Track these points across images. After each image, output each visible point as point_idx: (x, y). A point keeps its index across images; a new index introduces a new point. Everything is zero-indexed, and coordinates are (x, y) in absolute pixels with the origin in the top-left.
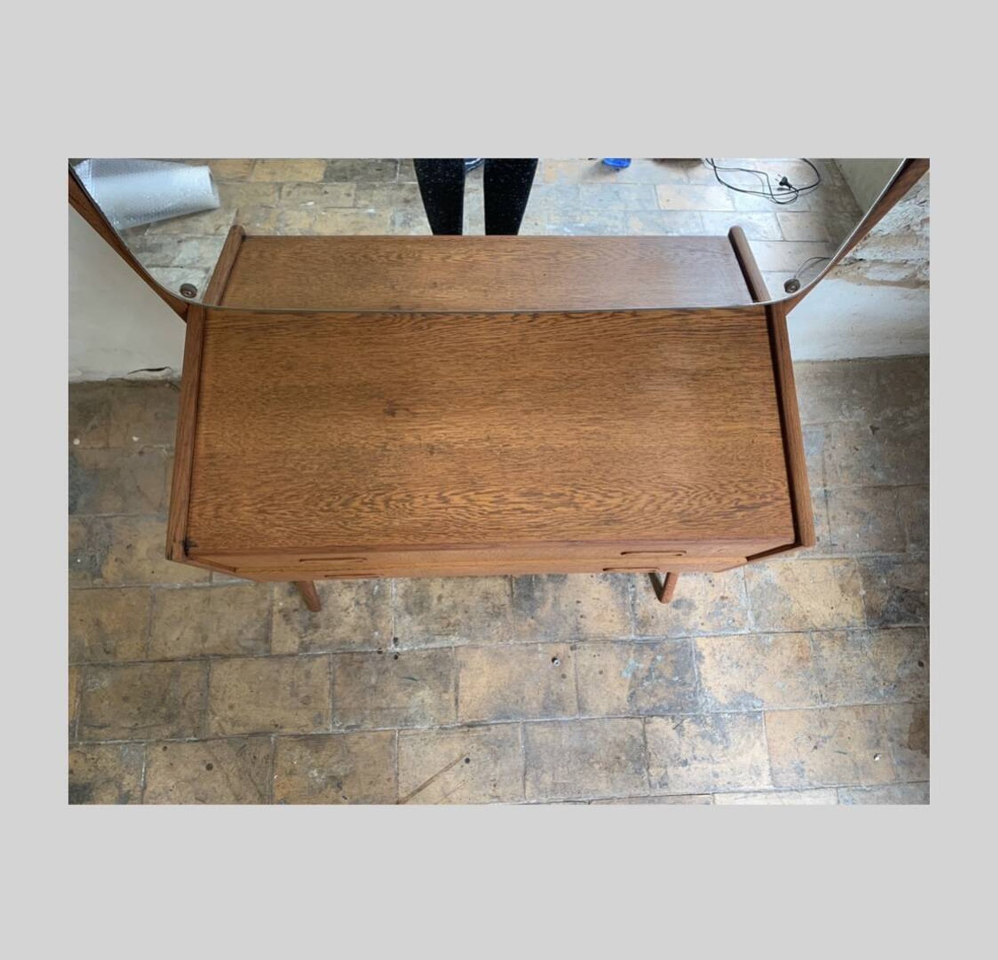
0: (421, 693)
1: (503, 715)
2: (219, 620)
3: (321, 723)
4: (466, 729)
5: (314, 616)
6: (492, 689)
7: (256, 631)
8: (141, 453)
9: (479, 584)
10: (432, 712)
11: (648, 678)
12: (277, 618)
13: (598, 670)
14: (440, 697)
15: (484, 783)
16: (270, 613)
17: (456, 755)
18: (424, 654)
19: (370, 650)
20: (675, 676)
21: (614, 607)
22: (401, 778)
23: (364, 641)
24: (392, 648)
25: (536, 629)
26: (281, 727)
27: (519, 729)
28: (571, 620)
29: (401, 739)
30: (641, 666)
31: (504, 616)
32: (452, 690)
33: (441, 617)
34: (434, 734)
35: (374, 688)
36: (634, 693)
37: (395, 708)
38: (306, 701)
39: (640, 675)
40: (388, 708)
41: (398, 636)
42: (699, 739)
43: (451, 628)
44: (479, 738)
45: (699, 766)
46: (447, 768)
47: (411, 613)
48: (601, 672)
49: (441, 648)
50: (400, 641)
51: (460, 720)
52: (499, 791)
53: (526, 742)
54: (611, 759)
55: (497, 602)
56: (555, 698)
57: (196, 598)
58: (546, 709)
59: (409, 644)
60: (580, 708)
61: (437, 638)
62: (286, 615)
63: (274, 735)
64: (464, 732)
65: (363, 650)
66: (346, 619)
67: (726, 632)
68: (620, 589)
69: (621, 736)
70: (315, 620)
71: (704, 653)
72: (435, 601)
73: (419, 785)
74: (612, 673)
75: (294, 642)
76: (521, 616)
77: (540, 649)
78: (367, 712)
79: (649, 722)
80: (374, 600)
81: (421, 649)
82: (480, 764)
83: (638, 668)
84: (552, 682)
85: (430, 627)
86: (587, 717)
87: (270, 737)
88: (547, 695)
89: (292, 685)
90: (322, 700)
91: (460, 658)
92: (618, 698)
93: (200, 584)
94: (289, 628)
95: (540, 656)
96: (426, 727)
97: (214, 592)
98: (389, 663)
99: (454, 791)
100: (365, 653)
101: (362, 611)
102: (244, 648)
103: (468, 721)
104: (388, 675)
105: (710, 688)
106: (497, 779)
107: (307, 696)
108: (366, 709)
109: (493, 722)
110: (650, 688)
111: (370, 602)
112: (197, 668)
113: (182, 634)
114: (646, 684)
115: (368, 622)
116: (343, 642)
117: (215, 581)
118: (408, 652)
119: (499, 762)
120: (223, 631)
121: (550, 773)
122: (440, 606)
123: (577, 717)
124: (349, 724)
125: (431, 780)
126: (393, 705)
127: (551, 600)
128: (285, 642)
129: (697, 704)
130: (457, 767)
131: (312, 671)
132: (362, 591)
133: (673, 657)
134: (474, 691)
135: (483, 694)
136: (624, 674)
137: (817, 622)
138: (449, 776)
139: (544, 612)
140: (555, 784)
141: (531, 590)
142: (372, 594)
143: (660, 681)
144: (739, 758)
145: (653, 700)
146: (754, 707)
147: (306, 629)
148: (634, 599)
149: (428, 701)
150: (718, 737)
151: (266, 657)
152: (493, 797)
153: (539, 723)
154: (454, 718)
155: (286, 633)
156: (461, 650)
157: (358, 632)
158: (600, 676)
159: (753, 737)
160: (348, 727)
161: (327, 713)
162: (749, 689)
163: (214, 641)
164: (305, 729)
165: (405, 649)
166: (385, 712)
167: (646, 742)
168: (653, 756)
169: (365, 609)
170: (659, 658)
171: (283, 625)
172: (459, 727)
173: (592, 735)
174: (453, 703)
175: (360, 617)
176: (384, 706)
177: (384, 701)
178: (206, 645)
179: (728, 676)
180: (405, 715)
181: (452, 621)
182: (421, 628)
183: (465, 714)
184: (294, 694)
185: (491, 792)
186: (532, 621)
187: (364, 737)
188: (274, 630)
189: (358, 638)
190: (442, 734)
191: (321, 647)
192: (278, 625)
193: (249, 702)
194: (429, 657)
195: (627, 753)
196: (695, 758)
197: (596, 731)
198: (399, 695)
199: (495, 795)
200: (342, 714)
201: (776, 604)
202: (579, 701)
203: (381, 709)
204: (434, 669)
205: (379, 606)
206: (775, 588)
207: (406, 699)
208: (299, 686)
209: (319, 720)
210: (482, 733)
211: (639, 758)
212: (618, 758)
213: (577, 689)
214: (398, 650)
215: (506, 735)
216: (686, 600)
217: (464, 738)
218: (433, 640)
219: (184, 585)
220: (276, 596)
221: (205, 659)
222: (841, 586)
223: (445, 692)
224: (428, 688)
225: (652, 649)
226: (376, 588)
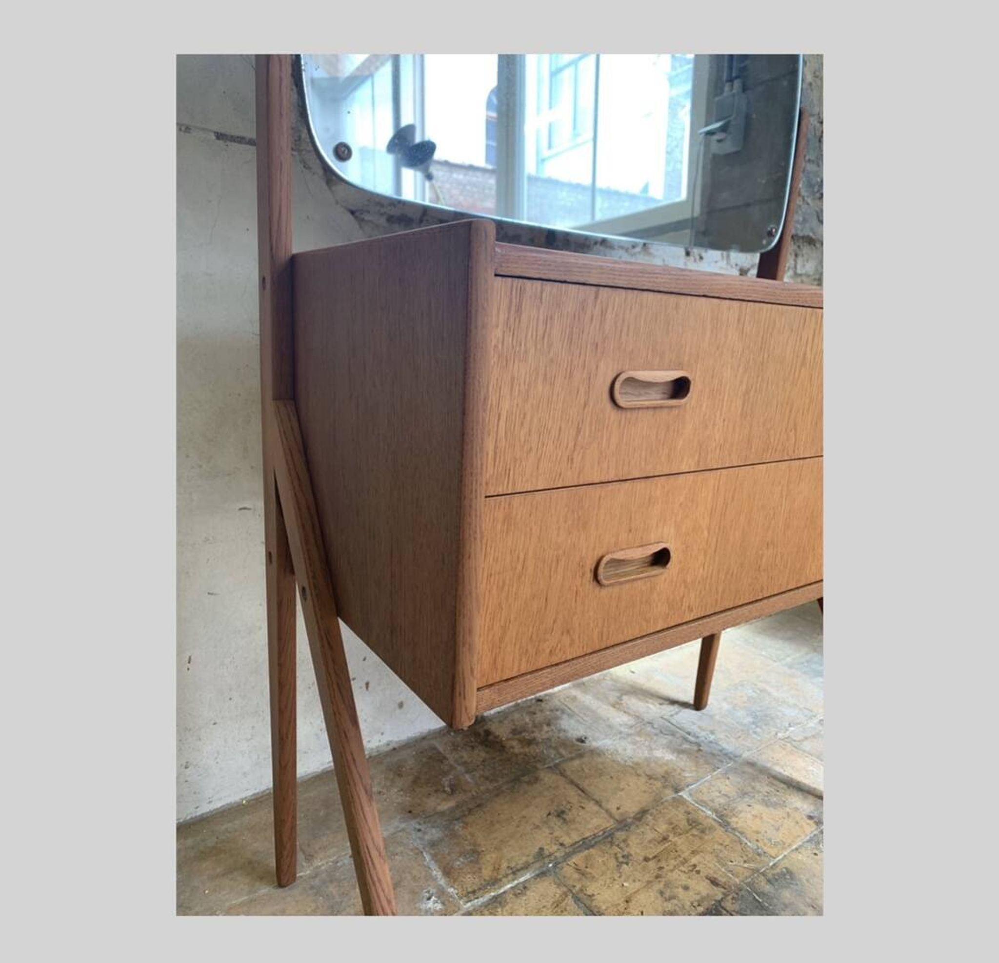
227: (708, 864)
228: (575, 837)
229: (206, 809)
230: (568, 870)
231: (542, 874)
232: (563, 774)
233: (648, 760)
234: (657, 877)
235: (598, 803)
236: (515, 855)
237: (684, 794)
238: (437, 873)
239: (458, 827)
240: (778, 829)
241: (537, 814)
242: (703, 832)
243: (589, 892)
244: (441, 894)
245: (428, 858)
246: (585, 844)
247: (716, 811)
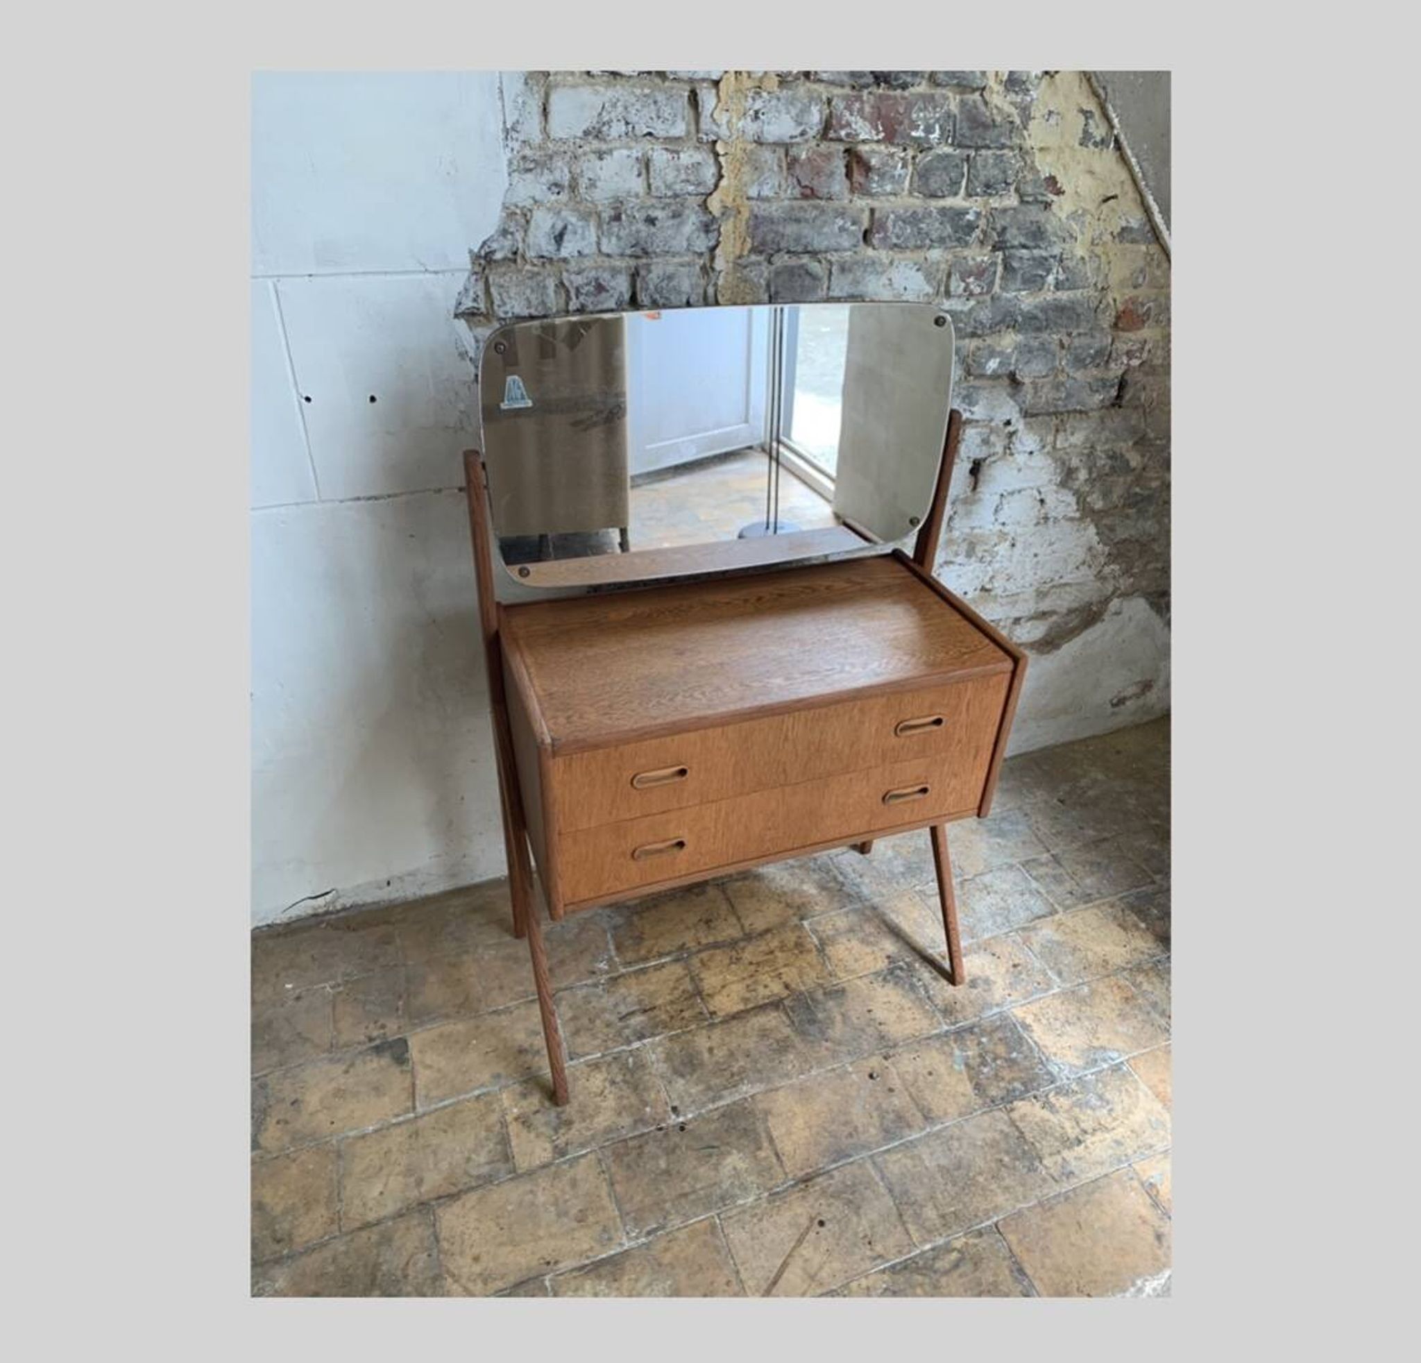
0: (729, 1160)
1: (840, 1154)
2: (435, 1153)
3: (610, 1239)
4: (802, 1186)
5: (563, 1112)
6: (814, 1130)
7: (490, 1152)
8: (298, 998)
9: (749, 1025)
10: (752, 1178)
11: (984, 1063)
12: (514, 1128)
13: (925, 1072)
14: (755, 1157)
15: (855, 1245)
16: (504, 1124)
17: (804, 1221)
18: (716, 1115)
19: (646, 1130)
20: (1011, 1053)
21: (910, 1005)
22: (743, 1276)
23: (636, 1122)
24: (674, 1120)
25: (835, 1051)
26: (556, 1263)
27: (869, 1166)
28: (870, 1030)
29: (725, 1224)
30: (970, 1053)
31: (794, 1047)
32: (766, 1144)
33: (720, 1069)
34: (765, 1205)
35: (667, 1172)
36: (977, 1084)
37: (702, 1189)
38: (581, 1219)
39: (975, 1062)
40: (694, 1192)
41: (676, 1103)
42: (1077, 1110)
43: (736, 1078)
44: (824, 1192)
45: (1094, 1139)
46: (800, 1242)
47: (682, 1076)
48: (930, 1074)
49: (734, 1103)
50: (681, 1108)
51: (790, 1176)
52: (879, 1248)
53: (883, 1178)
54: (993, 1165)
55: (779, 1036)
56: (892, 1116)
57: (397, 1137)
58: (888, 1134)
59: (693, 1108)
60: (926, 1118)
61: (725, 1093)
62: (525, 1121)
63: (547, 1277)
64: (801, 1190)
65: (637, 1133)
66: (604, 1104)
67: (1038, 996)
68: (907, 986)
69: (989, 1135)
70: (564, 1117)
71: (1029, 1021)
72: (706, 1055)
73: (772, 1275)
74: (942, 1069)
75: (545, 1150)
76: (812, 1042)
77: (850, 1069)
78: (668, 1205)
79: (1012, 1110)
80: (632, 1075)
81: (711, 1111)
82: (839, 1222)
83: (968, 1057)
84: (880, 1100)
85: (712, 1083)
86: (939, 1127)
87: (543, 1281)
88: (882, 1118)
89: (556, 1204)
90: (603, 1208)
91: (760, 1106)
92: (963, 1095)
93: (401, 1119)
94: (532, 1135)
95: (854, 1076)
96: (751, 1199)
97: (420, 1123)
98: (676, 1139)
99: (821, 1268)
100: (642, 1135)
101: (621, 1090)
102: (478, 1177)
103: (801, 1174)
104: (678, 1152)
105: (1055, 1054)
106: (869, 1233)
107: (581, 1211)
108: (665, 1201)
109: (833, 1166)
110: (992, 1073)
111: (628, 1077)
112: (415, 1222)
113: (386, 1185)
114: (985, 1070)
115: (634, 1099)
116: (608, 1130)
117: (420, 1110)
118: (695, 1119)
119: (862, 1211)
120: (444, 1166)
121: (930, 1205)
122: (714, 1059)
123: (928, 1130)
124: (648, 1228)
125: (785, 1265)
126: (698, 1186)
127: (839, 1018)
128: (532, 1153)
129: (1049, 1073)
130: (812, 1235)
131: (578, 1177)
132: (615, 1068)
133: (999, 1035)
134: (794, 1137)
135: (806, 1138)
136: (956, 1067)
137: (1119, 961)
138: (806, 1251)
139: (837, 1031)
140: (943, 1216)
141: (812, 1013)
142: (628, 1068)
143: (999, 1062)
144: (1131, 1116)
145: (1002, 1084)
146: (1113, 1060)
147: (556, 1130)
148: (927, 992)
149: (742, 1165)
150: (1094, 1101)
151: (511, 1179)
152: (875, 1259)
153: (888, 1151)
154: (782, 1176)
155: (530, 1142)
156: (759, 1097)
157: (624, 1114)
158: (930, 1078)
159: (1131, 1090)
160: (649, 1233)
161: (615, 1223)
162: (1096, 1044)
163: (433, 1181)
164: (590, 1254)
165: (690, 1116)
166: (692, 1197)
167: (1022, 1133)
168: (1037, 1145)
169: (624, 1087)
170: (984, 1040)
171: (524, 1132)
172: (792, 1186)
173: (956, 1144)
174: (774, 1160)
175: (621, 1097)
176: (687, 1190)
177: (685, 1184)
178: (423, 1189)
179: (1065, 1038)
180: (718, 1192)
181: (735, 1070)
182: (701, 1087)
183: (794, 1167)
184: (562, 1214)
185: (869, 1253)
186: (828, 1044)
187: (676, 1239)
188: (513, 1144)
189: (626, 1121)
190: (774, 1201)
191: (582, 1146)
192: (518, 1136)
193: (501, 1244)
194: (723, 1115)
195: (1007, 1153)
196: (1085, 1132)
197: (959, 1139)
198: (702, 1170)
199: (874, 1254)
200: (635, 1219)
201: (1070, 958)
202: (921, 1110)
203: (685, 1195)
204: (734, 1128)
205: (640, 1079)
206: (1059, 944)
207: (712, 1173)
208: (566, 1201)
209: (606, 1236)
210: (825, 1184)
211: (1024, 1152)
212: (1001, 1161)
213: (913, 1099)
214: (681, 1119)
215: (855, 1176)
216: (979, 978)
217: (804, 1198)
218: (721, 1098)
219: (378, 1126)
220: (506, 1103)
221: (424, 1208)
222: (1120, 925)
223: (760, 1148)
224: (735, 1151)
225: (972, 1033)
226: (631, 1060)
227: (790, 975)
228: (711, 939)
229: (477, 880)
230: (695, 961)
231: (677, 960)
232: (724, 892)
233: (794, 891)
234: (752, 976)
235: (739, 919)
236: (666, 944)
237: (805, 923)
238: (612, 947)
239: (635, 918)
240: (856, 960)
241: (692, 919)
242: (801, 952)
243: (702, 976)
244: (610, 959)
245: (609, 936)
246: (716, 946)
247: (820, 939)
